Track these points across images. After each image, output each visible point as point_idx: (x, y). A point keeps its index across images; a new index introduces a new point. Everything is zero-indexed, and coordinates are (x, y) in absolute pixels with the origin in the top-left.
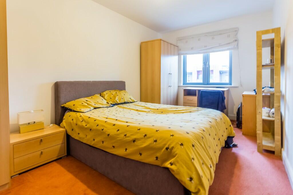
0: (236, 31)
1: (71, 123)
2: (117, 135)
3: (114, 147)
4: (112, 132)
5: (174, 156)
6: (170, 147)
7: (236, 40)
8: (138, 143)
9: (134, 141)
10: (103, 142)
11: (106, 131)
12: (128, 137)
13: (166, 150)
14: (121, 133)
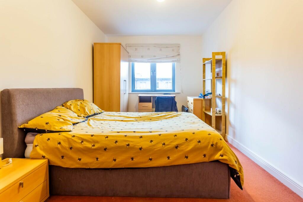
0: (179, 46)
1: (57, 148)
2: (153, 146)
3: (151, 159)
4: (145, 144)
5: (220, 150)
6: (214, 143)
7: (179, 55)
8: (182, 148)
9: (177, 147)
10: (132, 159)
11: (135, 146)
12: (168, 145)
13: (211, 147)
14: (158, 143)
